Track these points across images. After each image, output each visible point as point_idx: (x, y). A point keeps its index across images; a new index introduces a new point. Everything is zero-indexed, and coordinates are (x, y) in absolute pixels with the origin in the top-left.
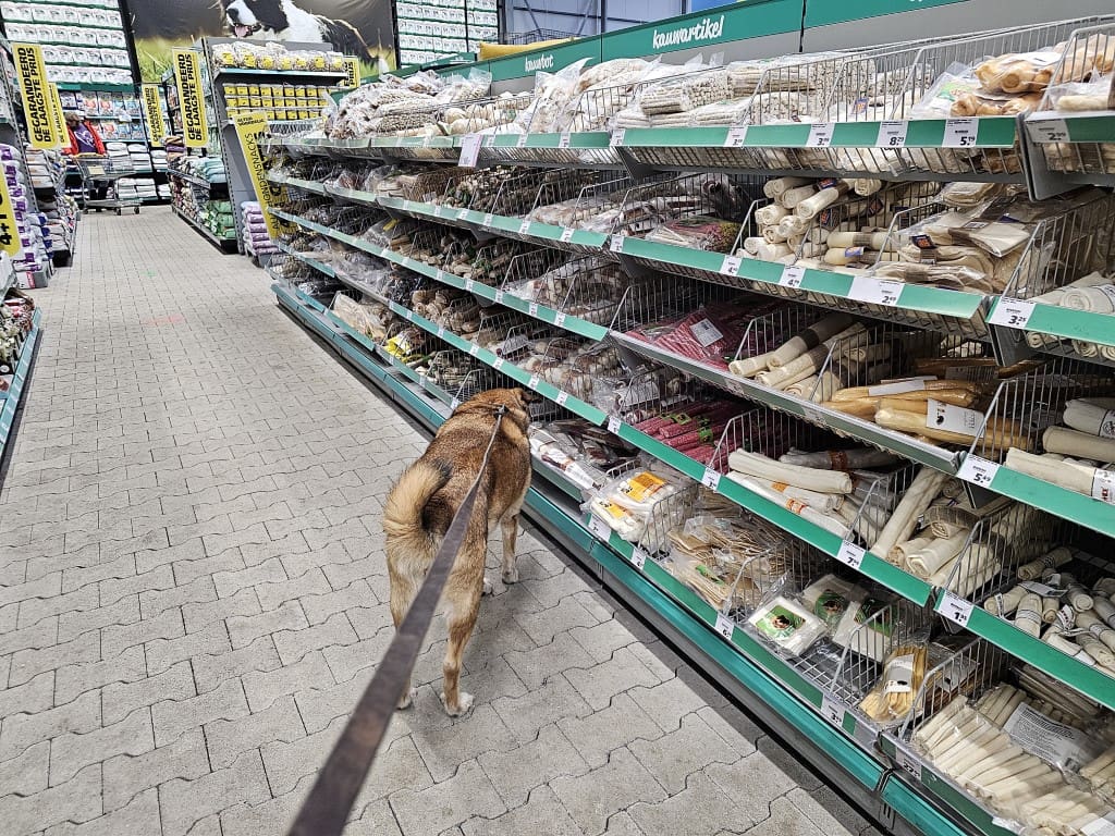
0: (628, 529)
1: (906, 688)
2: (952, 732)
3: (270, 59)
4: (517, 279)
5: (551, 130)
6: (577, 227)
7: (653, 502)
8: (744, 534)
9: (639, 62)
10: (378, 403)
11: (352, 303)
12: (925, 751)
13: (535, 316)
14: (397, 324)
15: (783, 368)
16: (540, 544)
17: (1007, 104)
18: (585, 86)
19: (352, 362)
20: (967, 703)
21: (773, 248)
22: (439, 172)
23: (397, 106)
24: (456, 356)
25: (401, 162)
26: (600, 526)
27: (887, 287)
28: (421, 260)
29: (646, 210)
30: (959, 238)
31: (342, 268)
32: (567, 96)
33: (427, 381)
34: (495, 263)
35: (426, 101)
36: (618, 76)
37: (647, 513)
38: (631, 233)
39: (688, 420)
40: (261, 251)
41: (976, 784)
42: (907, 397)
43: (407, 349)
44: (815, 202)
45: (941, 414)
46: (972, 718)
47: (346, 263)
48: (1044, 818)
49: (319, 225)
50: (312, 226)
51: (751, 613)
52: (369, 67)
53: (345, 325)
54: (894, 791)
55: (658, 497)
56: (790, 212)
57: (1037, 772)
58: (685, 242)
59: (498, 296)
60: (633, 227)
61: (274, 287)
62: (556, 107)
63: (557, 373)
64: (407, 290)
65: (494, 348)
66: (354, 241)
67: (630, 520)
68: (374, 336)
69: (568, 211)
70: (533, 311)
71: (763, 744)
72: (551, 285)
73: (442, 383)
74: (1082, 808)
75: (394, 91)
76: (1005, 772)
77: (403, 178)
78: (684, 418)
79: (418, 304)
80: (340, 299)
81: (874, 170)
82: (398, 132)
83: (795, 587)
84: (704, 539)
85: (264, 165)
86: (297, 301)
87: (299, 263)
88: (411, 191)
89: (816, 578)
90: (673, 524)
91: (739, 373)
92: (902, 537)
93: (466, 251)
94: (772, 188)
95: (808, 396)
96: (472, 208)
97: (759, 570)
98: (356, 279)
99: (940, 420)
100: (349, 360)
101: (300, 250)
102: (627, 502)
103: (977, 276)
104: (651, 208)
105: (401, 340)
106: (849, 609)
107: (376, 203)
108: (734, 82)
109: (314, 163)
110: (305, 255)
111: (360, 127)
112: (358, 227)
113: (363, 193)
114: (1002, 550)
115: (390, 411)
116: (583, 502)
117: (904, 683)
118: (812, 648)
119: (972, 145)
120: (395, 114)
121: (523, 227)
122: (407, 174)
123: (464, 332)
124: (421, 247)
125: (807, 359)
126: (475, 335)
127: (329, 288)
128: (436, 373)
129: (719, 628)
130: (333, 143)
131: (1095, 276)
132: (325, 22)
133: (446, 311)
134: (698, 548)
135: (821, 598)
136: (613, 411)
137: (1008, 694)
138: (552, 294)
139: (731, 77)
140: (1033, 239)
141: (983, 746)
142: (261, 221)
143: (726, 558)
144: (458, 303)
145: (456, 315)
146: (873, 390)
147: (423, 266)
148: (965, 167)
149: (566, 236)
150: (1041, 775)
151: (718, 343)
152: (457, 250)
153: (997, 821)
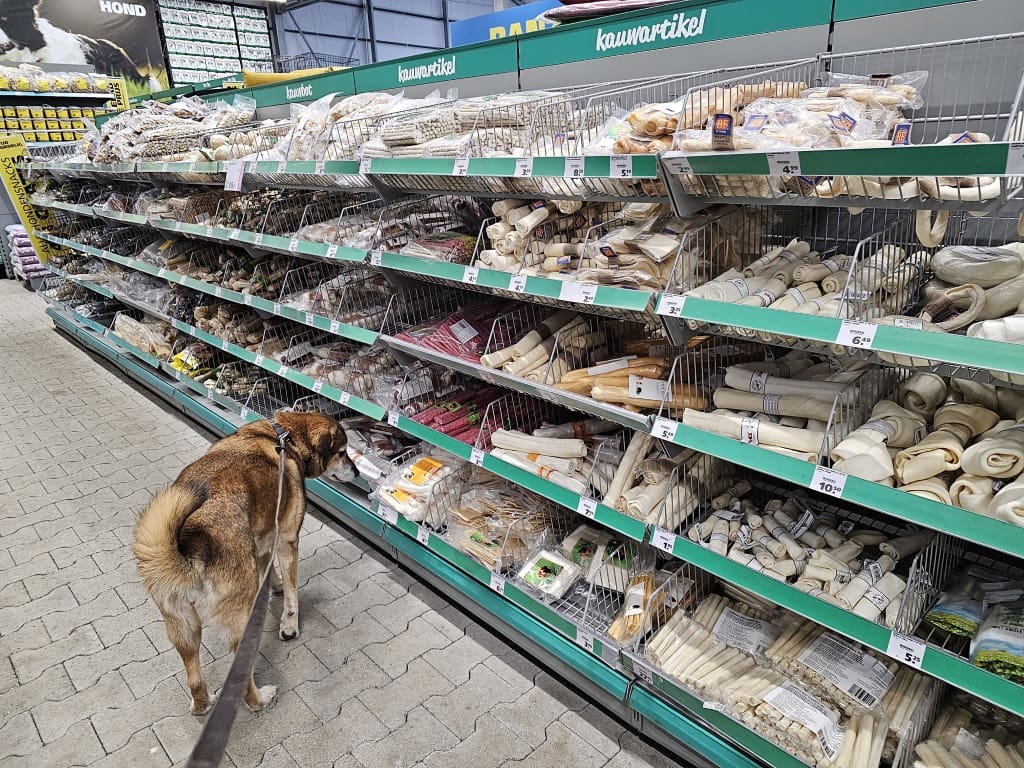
0: (412, 510)
1: (639, 611)
2: (675, 640)
3: (25, 81)
4: (293, 292)
5: (307, 157)
6: (342, 244)
7: (433, 483)
8: (510, 500)
9: (384, 96)
10: (169, 419)
11: (134, 322)
12: (655, 658)
13: (311, 325)
14: (181, 340)
15: (523, 359)
16: (338, 536)
17: (650, 144)
18: (336, 117)
19: (140, 380)
20: (685, 615)
21: (503, 259)
22: (208, 194)
23: (161, 132)
24: (244, 367)
25: (172, 185)
26: (388, 511)
27: (586, 289)
28: (199, 278)
29: (401, 227)
30: (633, 248)
31: (120, 288)
32: (320, 127)
33: (215, 394)
34: (272, 277)
35: (190, 127)
36: (367, 107)
37: (428, 494)
38: (391, 248)
39: (459, 407)
40: (33, 274)
41: (693, 679)
42: (615, 374)
43: (193, 363)
44: (529, 220)
45: (640, 386)
46: (688, 626)
47: (124, 284)
48: (739, 694)
49: (91, 247)
50: (84, 248)
51: (520, 567)
52: (139, 85)
53: (127, 345)
54: (638, 697)
55: (436, 479)
56: (514, 228)
57: (736, 660)
58: (433, 255)
59: (276, 309)
60: (390, 242)
61: (49, 311)
62: (310, 137)
63: (339, 376)
64: (189, 307)
65: (278, 357)
66: (129, 262)
67: (414, 502)
68: (159, 353)
69: (331, 229)
70: (309, 320)
71: (540, 679)
72: (325, 296)
73: (233, 394)
74: (766, 681)
75: (158, 117)
76: (713, 665)
77: (174, 200)
78: (455, 406)
79: (200, 320)
80: (121, 319)
81: (570, 194)
82: (165, 157)
83: (555, 541)
84: (479, 510)
85: (27, 189)
86: (75, 323)
87: (74, 286)
88: (182, 212)
89: (572, 530)
90: (452, 500)
91: (488, 365)
92: (626, 487)
93: (243, 267)
94: (499, 208)
95: (543, 380)
96: (244, 228)
97: (524, 530)
98: (135, 299)
99: (639, 390)
100: (135, 378)
101: (75, 272)
102: (410, 486)
103: (646, 277)
104: (405, 225)
105: (187, 356)
106: (597, 552)
107: (148, 225)
108: (459, 117)
109: (79, 187)
110: (79, 277)
111: (125, 153)
112: (134, 247)
113: (134, 215)
114: (697, 488)
115: (180, 425)
116: (371, 491)
117: (637, 607)
118: (571, 589)
119: (630, 176)
120: (159, 140)
121: (292, 244)
122: (177, 197)
123: (248, 343)
124: (199, 264)
125: (541, 348)
126: (260, 346)
127: (108, 310)
128: (225, 385)
129: (493, 586)
130: (98, 167)
131: (732, 272)
132: (87, 41)
133: (229, 325)
134: (474, 519)
135: (576, 547)
136: (393, 406)
137: (716, 602)
138: (327, 304)
139: (458, 113)
140: (682, 247)
141: (698, 647)
142: (27, 245)
143: (496, 524)
144: (241, 316)
145: (239, 328)
146: (591, 370)
147: (202, 283)
148: (632, 192)
149: (331, 252)
150: (740, 662)
151: (474, 339)
152: (235, 267)
153: (707, 705)
